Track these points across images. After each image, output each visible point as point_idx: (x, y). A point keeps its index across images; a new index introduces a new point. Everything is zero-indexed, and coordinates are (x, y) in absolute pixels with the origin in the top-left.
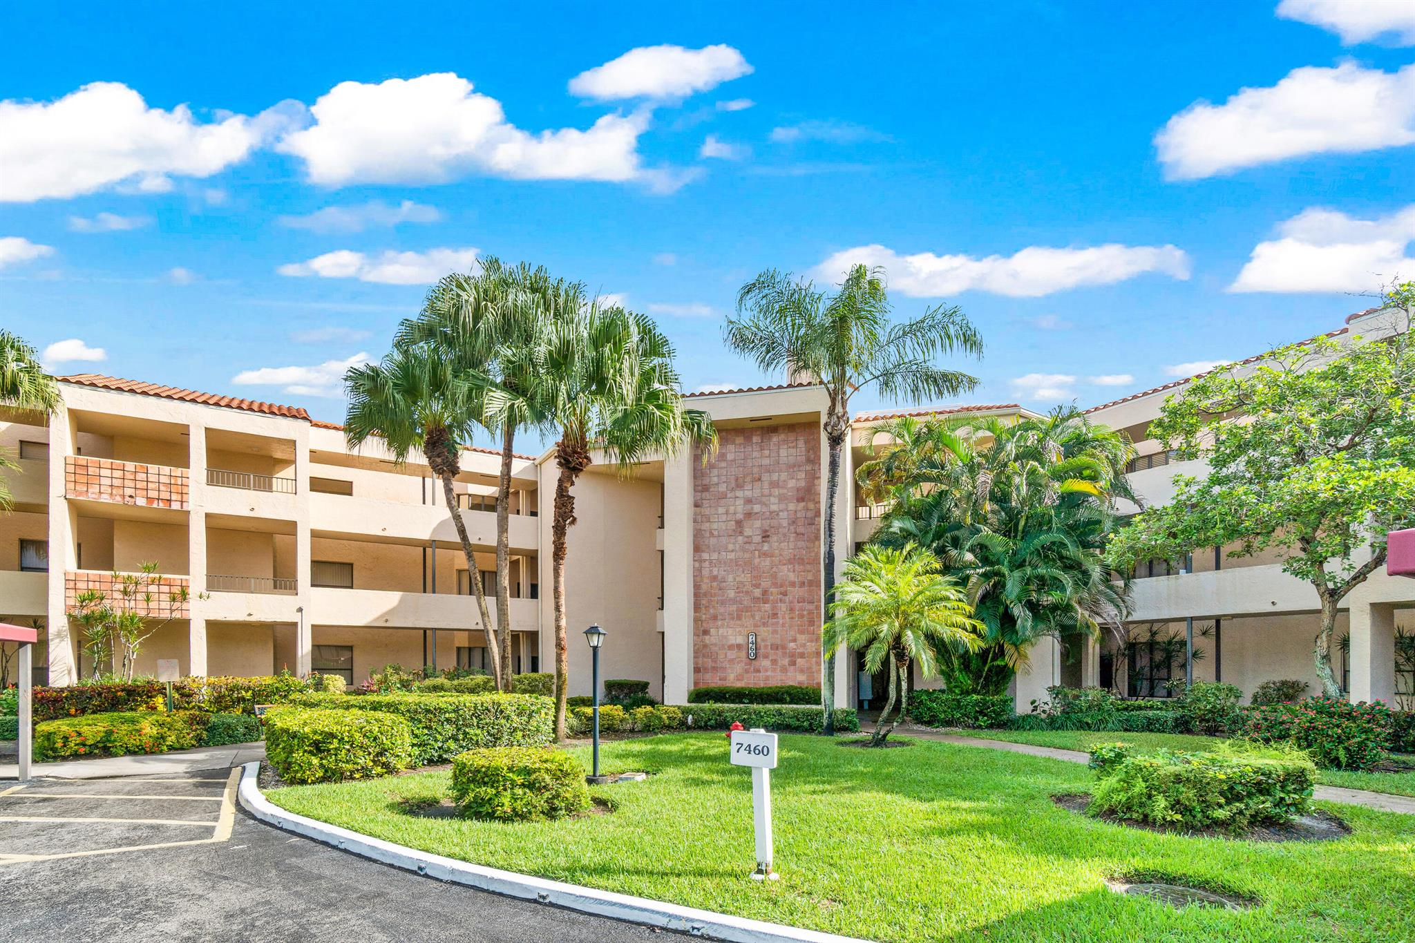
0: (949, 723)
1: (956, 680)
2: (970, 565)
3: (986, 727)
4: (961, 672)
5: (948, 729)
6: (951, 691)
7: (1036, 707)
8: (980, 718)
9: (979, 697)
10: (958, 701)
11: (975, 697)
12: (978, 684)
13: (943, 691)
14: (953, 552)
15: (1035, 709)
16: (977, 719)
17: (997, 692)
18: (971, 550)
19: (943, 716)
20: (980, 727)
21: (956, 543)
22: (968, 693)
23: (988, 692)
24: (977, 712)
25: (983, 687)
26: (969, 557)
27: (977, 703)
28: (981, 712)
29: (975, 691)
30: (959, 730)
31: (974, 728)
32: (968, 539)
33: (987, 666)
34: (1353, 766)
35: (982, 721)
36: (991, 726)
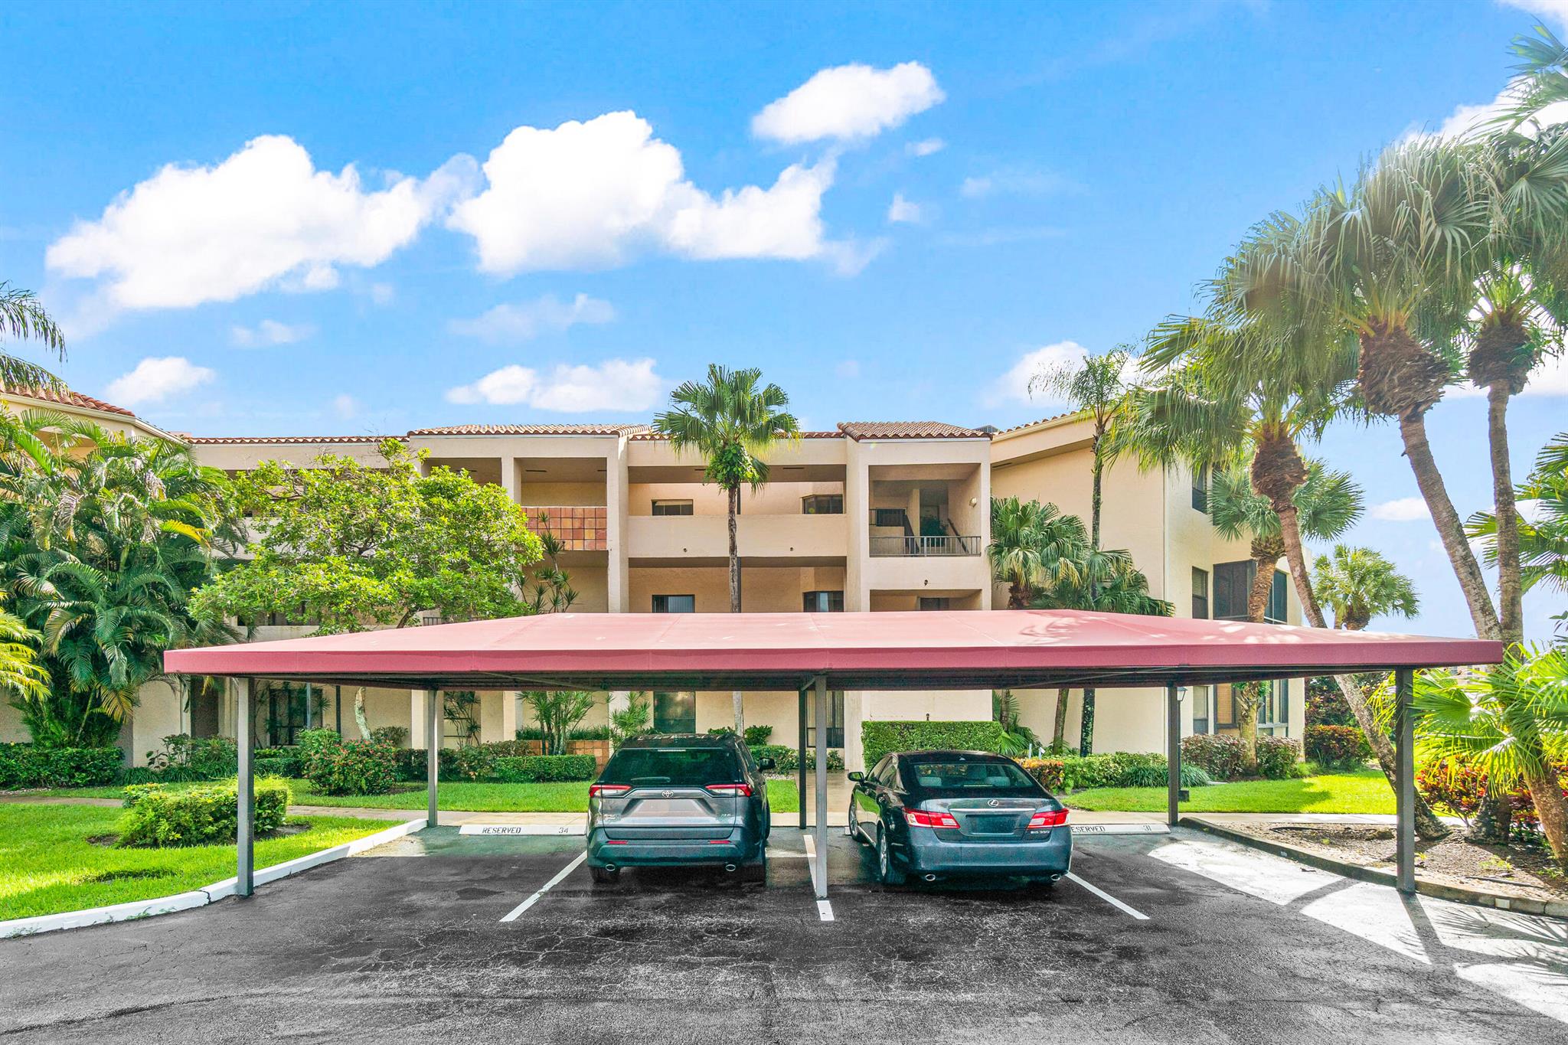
0: (34, 783)
1: (46, 730)
2: (49, 597)
3: (85, 785)
4: (51, 719)
5: (33, 791)
6: (38, 744)
7: (153, 759)
8: (76, 774)
9: (75, 750)
10: (47, 756)
11: (70, 750)
12: (76, 735)
13: (28, 745)
14: (29, 580)
15: (152, 762)
16: (72, 776)
17: (101, 743)
18: (50, 579)
19: (24, 775)
20: (77, 785)
21: (34, 568)
22: (63, 746)
23: (89, 744)
24: (73, 767)
25: (82, 738)
26: (48, 587)
27: (72, 757)
28: (78, 768)
29: (71, 744)
30: (49, 791)
31: (69, 787)
32: (47, 565)
33: (87, 713)
34: (371, 791)
35: (79, 778)
36: (90, 784)
